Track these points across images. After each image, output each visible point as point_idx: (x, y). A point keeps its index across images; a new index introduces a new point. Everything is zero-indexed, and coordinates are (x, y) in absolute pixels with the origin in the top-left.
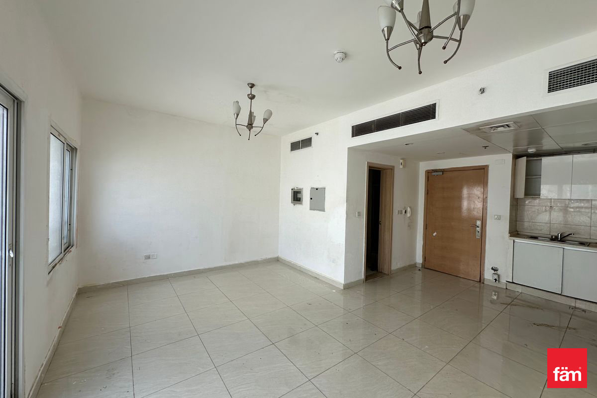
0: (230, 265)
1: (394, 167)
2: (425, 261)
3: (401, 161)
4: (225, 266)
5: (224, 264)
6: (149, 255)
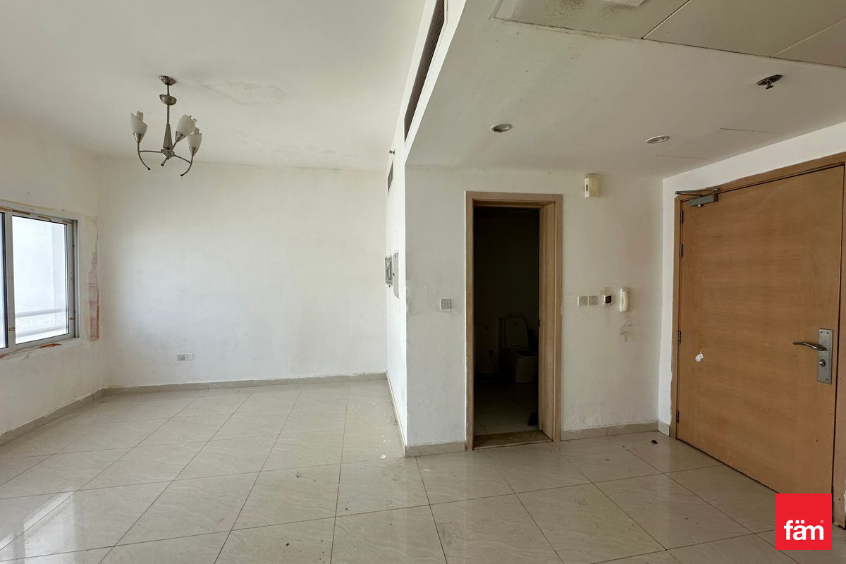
0: (300, 380)
1: (560, 197)
2: (678, 421)
3: (587, 181)
4: (291, 380)
5: (291, 376)
6: (184, 355)
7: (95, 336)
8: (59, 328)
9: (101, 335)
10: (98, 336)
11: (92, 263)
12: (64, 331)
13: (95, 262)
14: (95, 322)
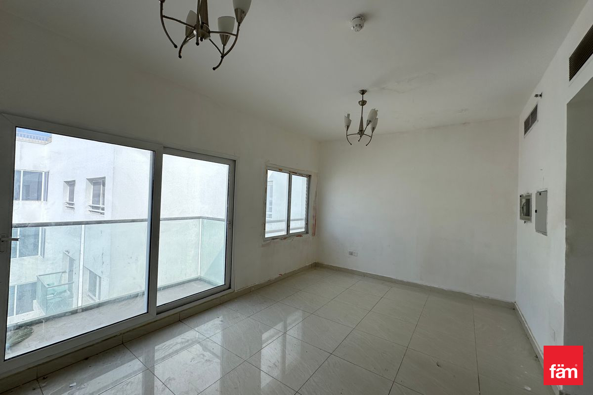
6: (352, 252)
9: (316, 234)
11: (315, 196)
12: (303, 230)
14: (314, 227)
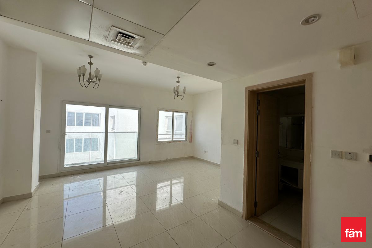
6: (205, 151)
7: (191, 141)
8: (183, 138)
9: (192, 141)
10: (191, 142)
11: (191, 123)
12: (184, 139)
13: (191, 122)
14: (191, 138)
